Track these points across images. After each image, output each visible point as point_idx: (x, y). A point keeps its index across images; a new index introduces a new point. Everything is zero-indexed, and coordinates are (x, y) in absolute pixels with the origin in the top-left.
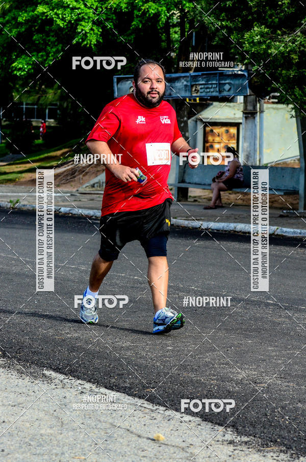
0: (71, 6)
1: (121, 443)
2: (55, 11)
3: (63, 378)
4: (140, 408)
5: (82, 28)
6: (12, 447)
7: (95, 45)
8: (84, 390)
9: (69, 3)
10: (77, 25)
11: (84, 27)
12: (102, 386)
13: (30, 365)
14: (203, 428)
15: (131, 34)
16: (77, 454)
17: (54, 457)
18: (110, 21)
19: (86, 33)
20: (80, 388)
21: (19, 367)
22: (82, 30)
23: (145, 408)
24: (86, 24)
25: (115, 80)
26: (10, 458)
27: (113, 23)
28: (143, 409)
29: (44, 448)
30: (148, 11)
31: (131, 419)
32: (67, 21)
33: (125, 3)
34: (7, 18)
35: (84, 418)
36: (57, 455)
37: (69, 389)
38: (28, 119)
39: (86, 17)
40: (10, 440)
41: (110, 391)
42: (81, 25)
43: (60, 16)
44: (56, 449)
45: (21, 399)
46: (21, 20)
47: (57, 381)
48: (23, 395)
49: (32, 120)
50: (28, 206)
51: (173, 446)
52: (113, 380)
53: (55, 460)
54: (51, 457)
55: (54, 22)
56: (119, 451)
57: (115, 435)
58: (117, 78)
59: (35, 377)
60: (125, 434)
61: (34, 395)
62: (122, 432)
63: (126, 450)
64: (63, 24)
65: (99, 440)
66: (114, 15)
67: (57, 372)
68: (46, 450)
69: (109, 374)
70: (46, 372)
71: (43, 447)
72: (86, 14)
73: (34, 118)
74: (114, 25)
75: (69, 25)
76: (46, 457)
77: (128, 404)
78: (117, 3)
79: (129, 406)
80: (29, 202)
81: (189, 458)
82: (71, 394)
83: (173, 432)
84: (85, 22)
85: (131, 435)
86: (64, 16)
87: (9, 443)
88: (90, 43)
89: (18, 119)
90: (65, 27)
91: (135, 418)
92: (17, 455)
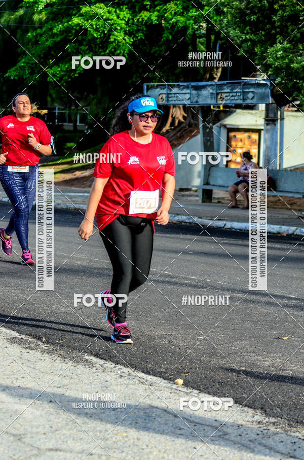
0: (104, 17)
1: (159, 422)
2: (90, 21)
3: (103, 363)
4: (176, 391)
5: (115, 37)
6: (59, 424)
7: (127, 53)
8: (123, 374)
9: (102, 14)
10: (110, 35)
11: (117, 37)
12: (139, 371)
13: (72, 350)
14: (234, 409)
15: (162, 45)
16: (119, 431)
17: (98, 433)
18: (141, 31)
19: (118, 42)
20: (119, 372)
21: (62, 352)
22: (115, 39)
23: (180, 390)
24: (119, 34)
25: (145, 87)
26: (58, 434)
27: (143, 33)
28: (178, 392)
29: (89, 426)
30: (176, 24)
31: (168, 400)
32: (101, 31)
33: (156, 16)
34: (44, 29)
35: (124, 399)
36: (101, 432)
37: (109, 373)
38: (60, 124)
39: (119, 28)
40: (57, 417)
41: (147, 376)
42: (114, 35)
43: (94, 26)
44: (100, 427)
45: (65, 381)
46: (56, 32)
47: (97, 365)
48: (66, 377)
49: (64, 124)
50: (62, 205)
51: (207, 426)
52: (150, 366)
53: (100, 436)
54: (96, 433)
55: (88, 32)
56: (157, 429)
57: (154, 415)
58: (148, 86)
59: (78, 362)
60: (162, 415)
61: (77, 378)
62: (160, 413)
63: (164, 429)
64: (97, 34)
65: (139, 419)
66: (144, 27)
67: (98, 357)
68: (91, 428)
69: (145, 360)
70: (87, 357)
71: (88, 424)
72: (118, 24)
73: (66, 122)
74: (145, 35)
75: (102, 35)
76: (91, 434)
77: (164, 387)
78: (148, 16)
79: (165, 389)
80: (63, 201)
81: (222, 436)
82: (111, 377)
83: (206, 412)
84: (118, 32)
85: (168, 415)
86: (98, 27)
87: (56, 420)
88: (124, 52)
89: (51, 123)
90: (99, 37)
91: (171, 400)
92: (64, 431)
